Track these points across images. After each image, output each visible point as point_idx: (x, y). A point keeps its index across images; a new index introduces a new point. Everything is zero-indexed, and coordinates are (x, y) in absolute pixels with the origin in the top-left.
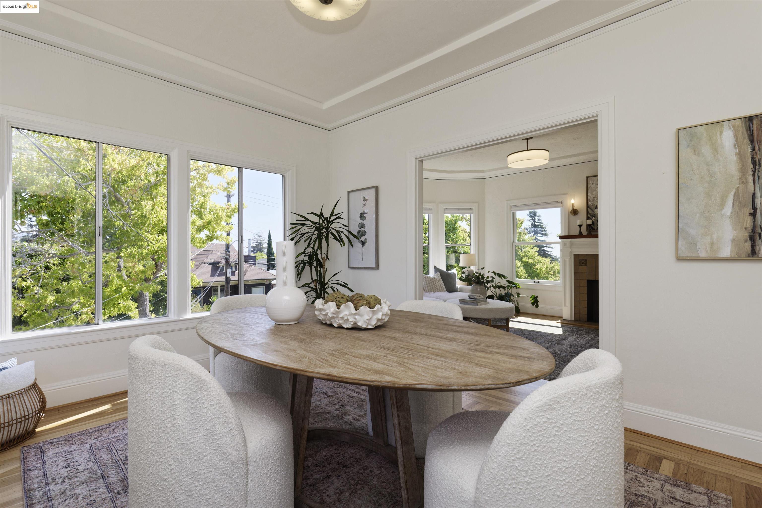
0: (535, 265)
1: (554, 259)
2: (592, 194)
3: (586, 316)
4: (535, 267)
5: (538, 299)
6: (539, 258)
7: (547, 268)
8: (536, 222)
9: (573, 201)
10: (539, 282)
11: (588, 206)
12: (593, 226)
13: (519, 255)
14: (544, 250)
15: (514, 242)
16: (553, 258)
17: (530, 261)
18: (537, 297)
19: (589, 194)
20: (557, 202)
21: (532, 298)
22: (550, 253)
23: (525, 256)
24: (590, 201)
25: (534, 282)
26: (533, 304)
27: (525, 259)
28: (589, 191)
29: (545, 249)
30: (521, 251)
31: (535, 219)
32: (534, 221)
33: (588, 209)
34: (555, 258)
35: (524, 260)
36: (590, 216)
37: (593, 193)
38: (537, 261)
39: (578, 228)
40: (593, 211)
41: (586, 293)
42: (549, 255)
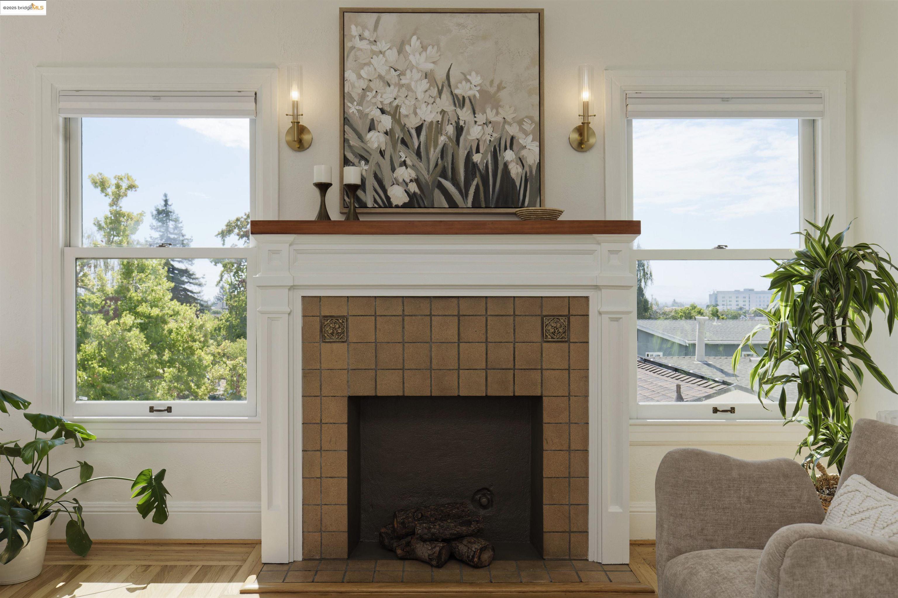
0: (165, 322)
1: (203, 308)
2: (360, 77)
3: (344, 538)
4: (166, 327)
5: (165, 483)
6: (175, 305)
7: (190, 328)
8: (171, 233)
9: (295, 95)
10: (169, 410)
11: (345, 121)
12: (360, 193)
13: (130, 299)
14: (185, 290)
15: (68, 244)
16: (202, 305)
17: (155, 312)
18: (162, 474)
19: (349, 75)
20: (239, 94)
21: (143, 484)
22: (196, 296)
23: (144, 300)
24: (352, 101)
25: (152, 409)
26: (144, 510)
27: (143, 308)
28: (348, 64)
29: (187, 286)
30: (136, 289)
31: (167, 227)
32: (167, 230)
33: (346, 127)
34: (205, 304)
35: (140, 309)
36: (350, 156)
37: (363, 73)
38: (171, 312)
39: (317, 192)
40: (360, 137)
41: (345, 446)
42: (195, 299)
